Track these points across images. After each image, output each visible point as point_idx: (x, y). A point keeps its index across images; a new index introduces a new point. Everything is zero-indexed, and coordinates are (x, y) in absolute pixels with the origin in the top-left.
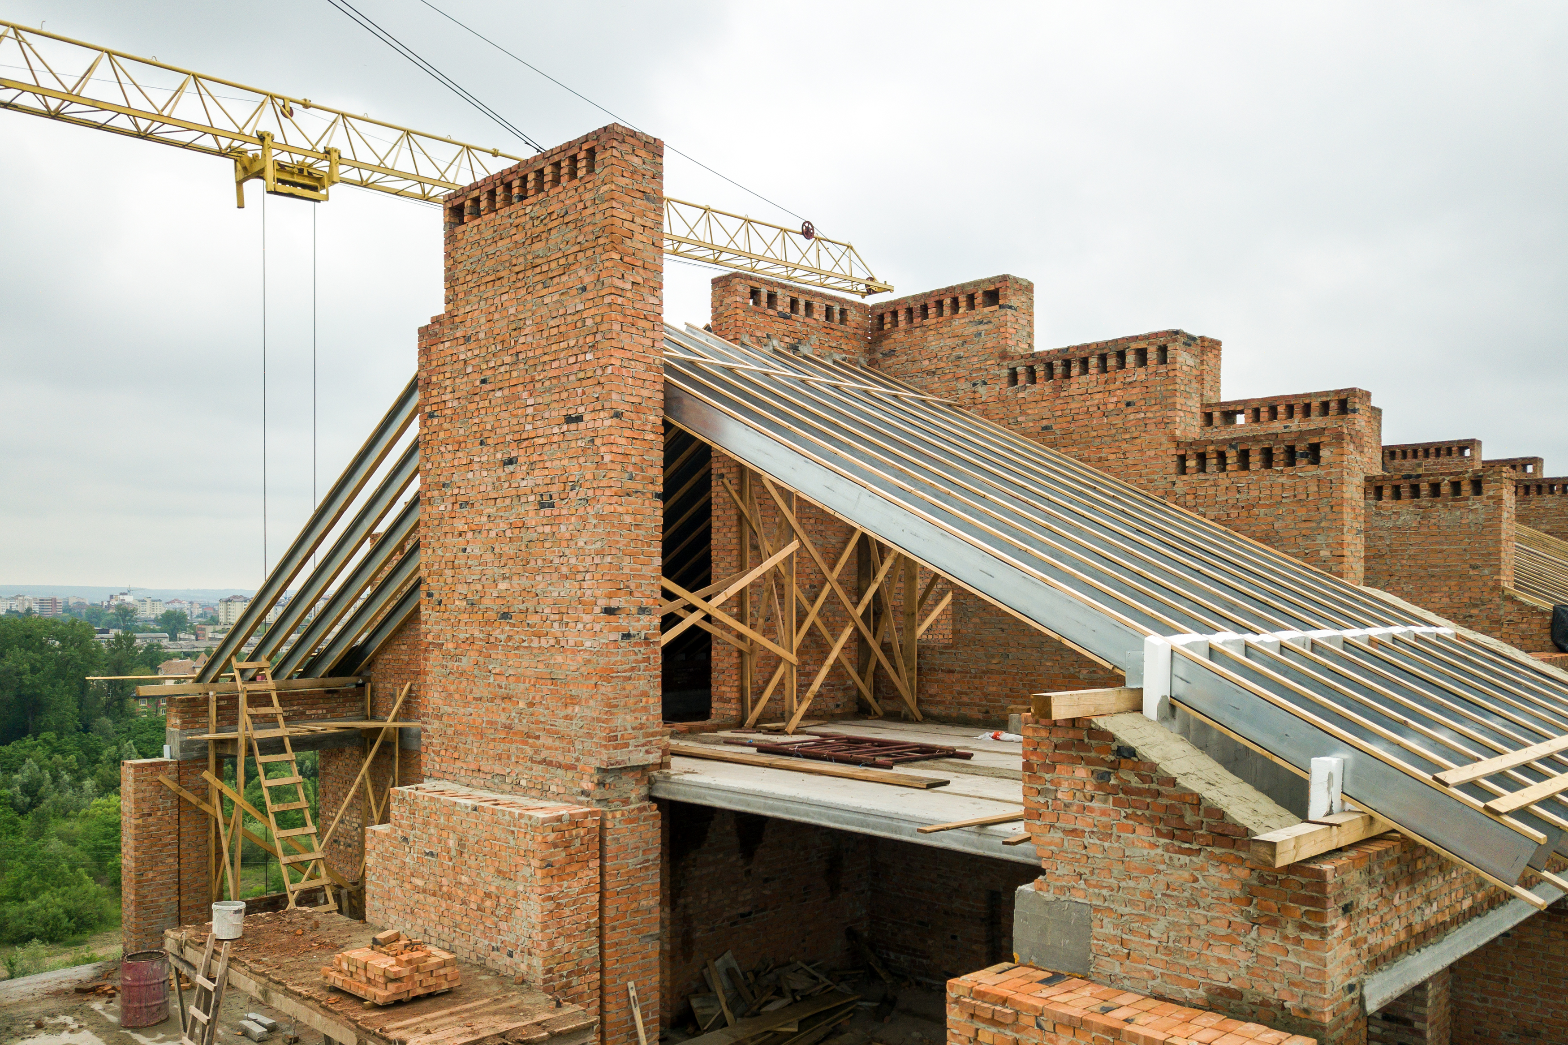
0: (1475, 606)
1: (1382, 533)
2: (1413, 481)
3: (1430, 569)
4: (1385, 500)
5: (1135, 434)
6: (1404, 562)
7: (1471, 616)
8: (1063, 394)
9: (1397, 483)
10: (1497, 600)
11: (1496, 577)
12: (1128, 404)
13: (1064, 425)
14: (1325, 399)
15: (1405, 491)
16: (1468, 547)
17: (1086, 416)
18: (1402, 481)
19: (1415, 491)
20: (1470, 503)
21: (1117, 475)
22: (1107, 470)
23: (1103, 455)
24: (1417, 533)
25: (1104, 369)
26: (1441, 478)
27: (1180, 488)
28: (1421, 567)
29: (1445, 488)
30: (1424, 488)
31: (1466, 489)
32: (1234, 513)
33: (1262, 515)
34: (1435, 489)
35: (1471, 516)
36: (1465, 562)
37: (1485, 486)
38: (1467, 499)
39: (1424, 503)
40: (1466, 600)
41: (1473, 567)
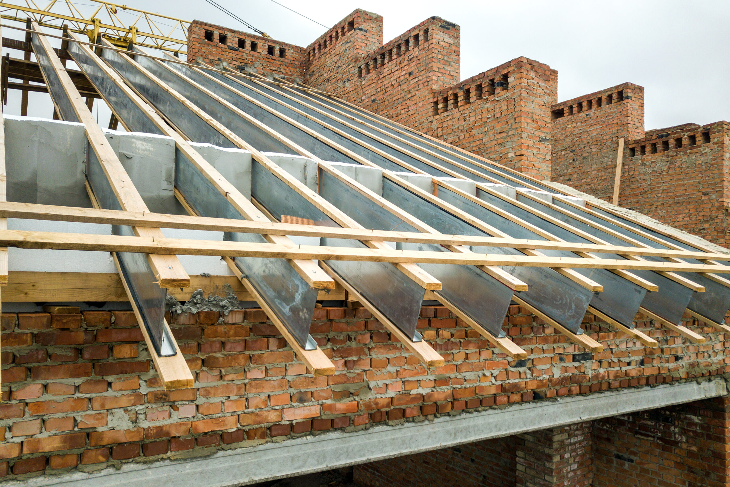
0: (707, 221)
1: (645, 177)
2: (664, 139)
3: (676, 199)
4: (647, 154)
5: (413, 94)
6: (660, 195)
7: (704, 229)
8: (381, 76)
9: (654, 142)
10: (722, 216)
11: (720, 200)
12: (410, 74)
13: (381, 97)
14: (609, 93)
15: (660, 147)
16: (701, 180)
17: (391, 87)
18: (657, 140)
19: (666, 145)
20: (701, 149)
21: (405, 123)
22: (400, 121)
23: (398, 112)
24: (667, 174)
25: (399, 54)
26: (682, 134)
27: (435, 125)
28: (671, 197)
29: (685, 141)
30: (672, 142)
31: (699, 139)
32: (462, 136)
33: (476, 134)
34: (679, 142)
35: (703, 158)
36: (699, 190)
37: (711, 136)
38: (700, 146)
39: (671, 153)
40: (700, 218)
41: (705, 194)
